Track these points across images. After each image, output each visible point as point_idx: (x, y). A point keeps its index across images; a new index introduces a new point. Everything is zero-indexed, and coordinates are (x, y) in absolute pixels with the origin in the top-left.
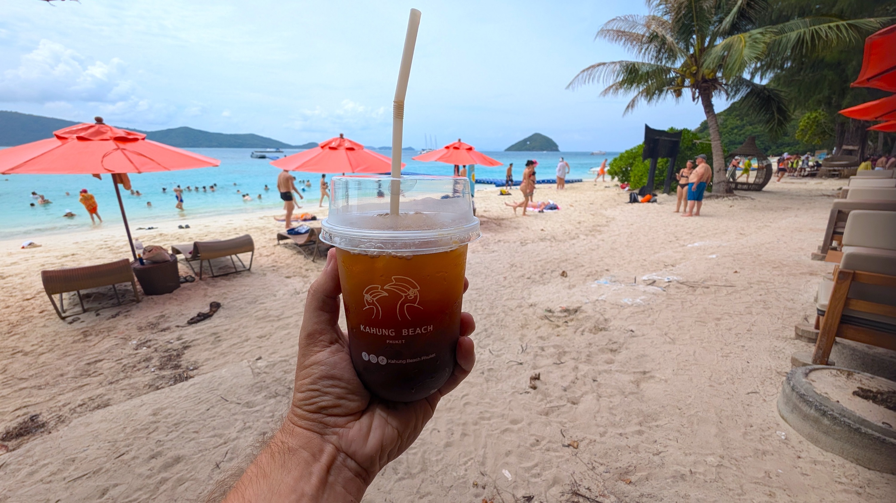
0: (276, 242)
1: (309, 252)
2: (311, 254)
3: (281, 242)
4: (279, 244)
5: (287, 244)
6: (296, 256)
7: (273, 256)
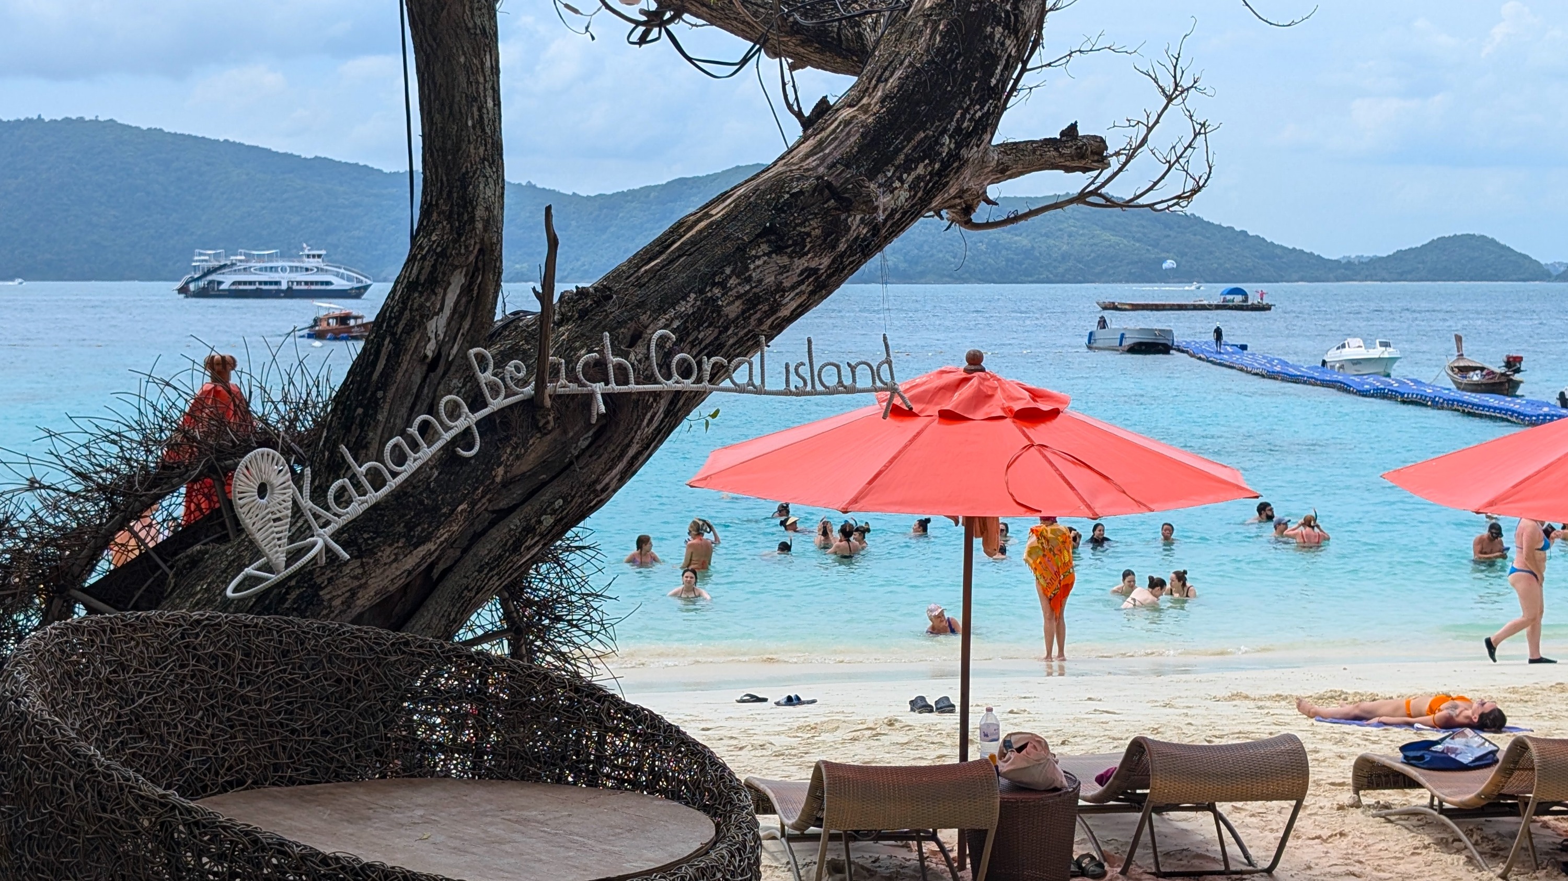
0: (1346, 796)
1: (1487, 847)
2: (1495, 854)
3: (1369, 797)
4: (1357, 805)
5: (1387, 807)
6: (1432, 854)
7: (1343, 843)
